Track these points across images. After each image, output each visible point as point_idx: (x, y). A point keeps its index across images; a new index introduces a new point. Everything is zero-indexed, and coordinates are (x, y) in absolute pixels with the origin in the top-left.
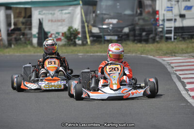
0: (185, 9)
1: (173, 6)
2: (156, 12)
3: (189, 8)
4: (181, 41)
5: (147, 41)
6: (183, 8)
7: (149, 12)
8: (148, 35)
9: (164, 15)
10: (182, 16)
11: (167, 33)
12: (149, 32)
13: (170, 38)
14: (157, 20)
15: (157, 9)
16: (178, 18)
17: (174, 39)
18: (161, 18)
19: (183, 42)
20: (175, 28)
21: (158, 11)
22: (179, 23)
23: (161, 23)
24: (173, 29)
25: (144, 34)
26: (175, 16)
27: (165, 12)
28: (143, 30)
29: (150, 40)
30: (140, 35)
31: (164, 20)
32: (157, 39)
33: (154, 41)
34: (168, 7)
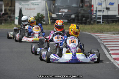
0: (109, 4)
1: (102, 2)
2: (92, 6)
3: (112, 4)
4: (106, 24)
5: (85, 23)
6: (108, 3)
7: (87, 6)
8: (86, 20)
9: (96, 7)
10: (108, 9)
11: (98, 19)
12: (87, 18)
13: (100, 22)
14: (92, 11)
15: (92, 4)
16: (105, 10)
17: (102, 22)
18: (95, 9)
19: (108, 25)
20: (103, 16)
21: (93, 5)
22: (106, 13)
23: (94, 12)
24: (102, 16)
25: (84, 19)
26: (103, 8)
27: (97, 6)
28: (83, 16)
29: (88, 23)
30: (82, 19)
31: (96, 11)
32: (92, 23)
33: (90, 23)
34: (99, 3)
